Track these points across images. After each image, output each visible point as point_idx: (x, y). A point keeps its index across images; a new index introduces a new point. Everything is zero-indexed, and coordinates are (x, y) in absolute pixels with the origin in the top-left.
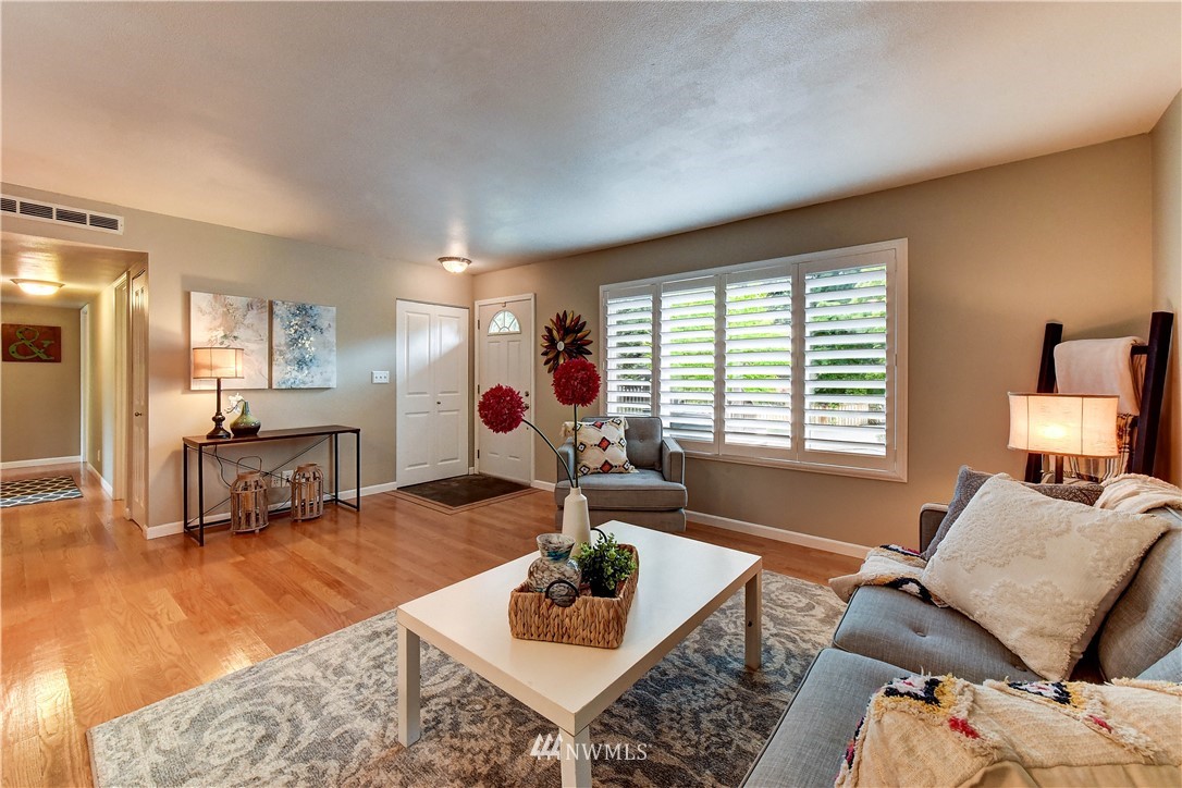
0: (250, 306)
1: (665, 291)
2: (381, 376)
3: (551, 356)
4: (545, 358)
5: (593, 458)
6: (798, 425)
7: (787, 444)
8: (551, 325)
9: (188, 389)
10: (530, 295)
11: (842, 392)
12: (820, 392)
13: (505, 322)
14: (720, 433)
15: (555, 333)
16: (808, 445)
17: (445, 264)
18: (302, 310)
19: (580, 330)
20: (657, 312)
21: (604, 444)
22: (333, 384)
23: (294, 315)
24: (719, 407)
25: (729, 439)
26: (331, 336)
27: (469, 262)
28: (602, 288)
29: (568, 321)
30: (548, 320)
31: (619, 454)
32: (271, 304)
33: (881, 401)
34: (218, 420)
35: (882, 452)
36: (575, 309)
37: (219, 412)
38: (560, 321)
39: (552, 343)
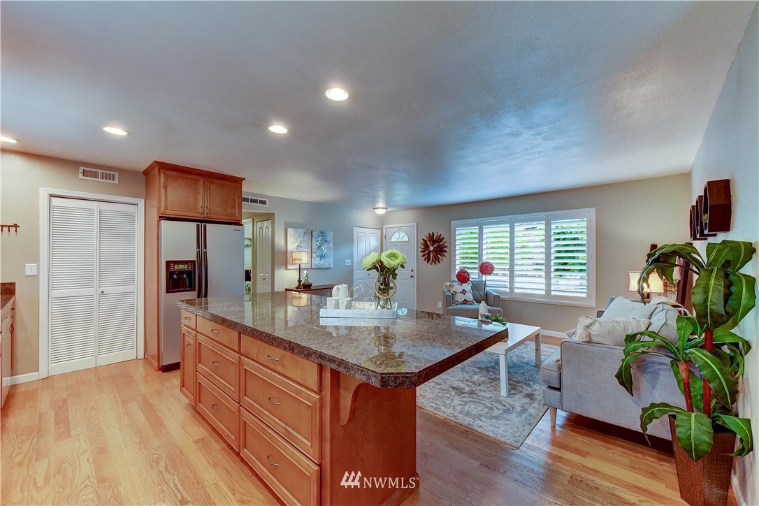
0: (305, 233)
1: (485, 225)
2: (348, 262)
3: (426, 252)
4: (422, 254)
5: (460, 298)
6: (548, 284)
7: (543, 292)
8: (426, 239)
9: (286, 269)
10: (415, 224)
11: (568, 270)
12: (557, 270)
13: (400, 236)
14: (512, 288)
15: (428, 242)
16: (553, 293)
17: (376, 210)
18: (322, 234)
19: (441, 241)
20: (481, 234)
21: (464, 292)
22: (332, 266)
23: (319, 236)
24: (512, 276)
25: (516, 291)
26: (331, 245)
27: (386, 209)
28: (453, 222)
29: (435, 237)
30: (424, 236)
31: (469, 296)
32: (312, 231)
33: (584, 274)
34: (300, 282)
35: (584, 295)
36: (438, 231)
37: (300, 278)
38: (431, 237)
39: (427, 247)
